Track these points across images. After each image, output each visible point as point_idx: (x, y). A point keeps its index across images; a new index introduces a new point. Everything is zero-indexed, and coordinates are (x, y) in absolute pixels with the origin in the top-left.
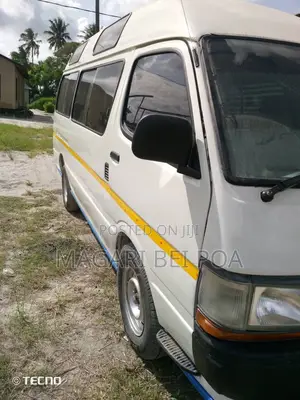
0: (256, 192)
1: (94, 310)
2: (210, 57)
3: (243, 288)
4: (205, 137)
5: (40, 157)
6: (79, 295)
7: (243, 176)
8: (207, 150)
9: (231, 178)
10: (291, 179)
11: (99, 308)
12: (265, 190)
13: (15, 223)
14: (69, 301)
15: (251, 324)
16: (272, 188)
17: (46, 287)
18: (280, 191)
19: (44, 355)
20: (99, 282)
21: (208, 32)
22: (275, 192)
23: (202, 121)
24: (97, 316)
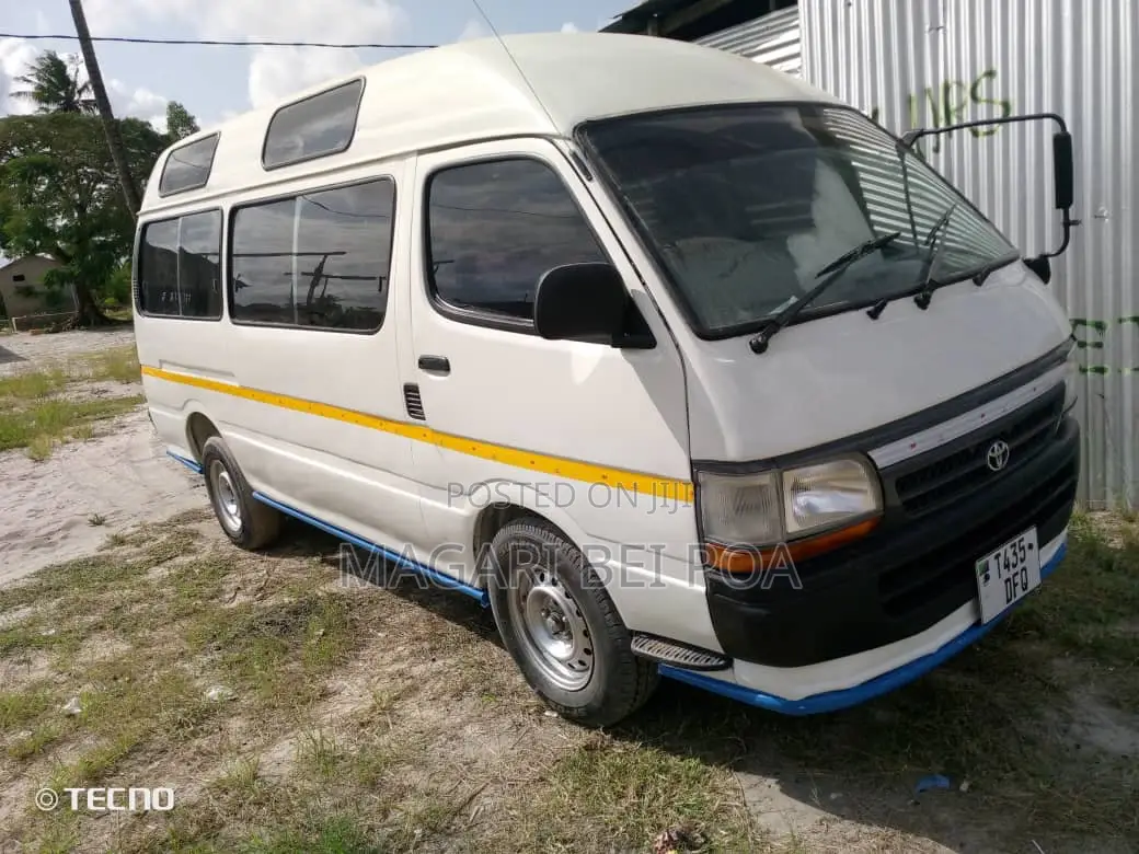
0: (742, 343)
1: (458, 695)
2: (601, 160)
3: (765, 479)
4: (644, 284)
5: (65, 452)
6: (409, 682)
7: (720, 326)
8: (654, 301)
9: (704, 333)
10: (780, 315)
11: (466, 688)
12: (756, 337)
13: (136, 608)
14: (397, 699)
15: (789, 531)
16: (762, 333)
17: (325, 694)
18: (775, 332)
19: (413, 789)
20: (432, 650)
21: (582, 120)
22: (768, 336)
23: (630, 261)
24: (469, 702)
